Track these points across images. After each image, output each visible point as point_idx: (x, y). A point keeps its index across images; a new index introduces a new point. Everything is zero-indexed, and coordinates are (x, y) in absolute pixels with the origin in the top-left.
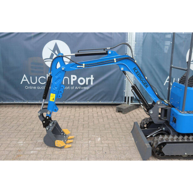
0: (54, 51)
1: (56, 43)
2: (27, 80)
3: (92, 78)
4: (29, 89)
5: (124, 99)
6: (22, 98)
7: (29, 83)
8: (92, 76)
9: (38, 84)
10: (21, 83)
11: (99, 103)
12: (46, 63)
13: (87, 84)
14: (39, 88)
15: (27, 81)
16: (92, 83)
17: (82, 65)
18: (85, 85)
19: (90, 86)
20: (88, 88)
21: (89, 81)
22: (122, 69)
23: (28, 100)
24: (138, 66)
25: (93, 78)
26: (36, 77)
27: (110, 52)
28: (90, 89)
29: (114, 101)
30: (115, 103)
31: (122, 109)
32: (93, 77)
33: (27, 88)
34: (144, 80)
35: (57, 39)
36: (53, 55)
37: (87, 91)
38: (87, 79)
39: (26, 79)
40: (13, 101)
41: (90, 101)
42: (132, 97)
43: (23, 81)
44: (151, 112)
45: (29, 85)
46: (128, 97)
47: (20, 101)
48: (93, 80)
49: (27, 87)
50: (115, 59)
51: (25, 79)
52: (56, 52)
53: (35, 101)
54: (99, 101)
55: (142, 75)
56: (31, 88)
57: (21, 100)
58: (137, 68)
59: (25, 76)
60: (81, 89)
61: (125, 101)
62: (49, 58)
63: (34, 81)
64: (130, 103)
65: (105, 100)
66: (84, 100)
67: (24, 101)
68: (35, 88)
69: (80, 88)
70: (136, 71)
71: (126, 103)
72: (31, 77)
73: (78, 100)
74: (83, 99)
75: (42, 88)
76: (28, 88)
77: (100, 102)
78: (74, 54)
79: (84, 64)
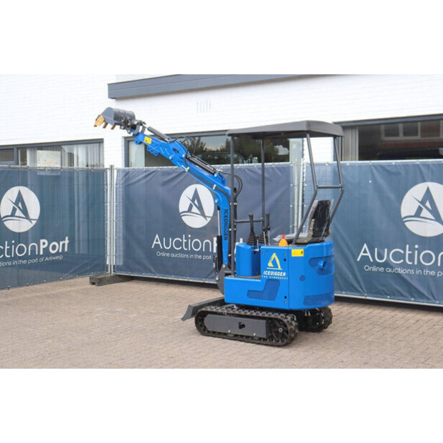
4: (161, 257)
6: (153, 270)
7: (162, 248)
9: (172, 250)
10: (153, 247)
14: (173, 255)
15: (159, 244)
23: (159, 272)
26: (170, 239)
33: (159, 254)
35: (196, 183)
40: (142, 272)
43: (155, 244)
45: (161, 251)
51: (157, 240)
53: (167, 276)
57: (151, 272)
59: (157, 236)
63: (167, 244)
67: (154, 274)
68: (168, 255)
72: (164, 239)
75: (176, 255)
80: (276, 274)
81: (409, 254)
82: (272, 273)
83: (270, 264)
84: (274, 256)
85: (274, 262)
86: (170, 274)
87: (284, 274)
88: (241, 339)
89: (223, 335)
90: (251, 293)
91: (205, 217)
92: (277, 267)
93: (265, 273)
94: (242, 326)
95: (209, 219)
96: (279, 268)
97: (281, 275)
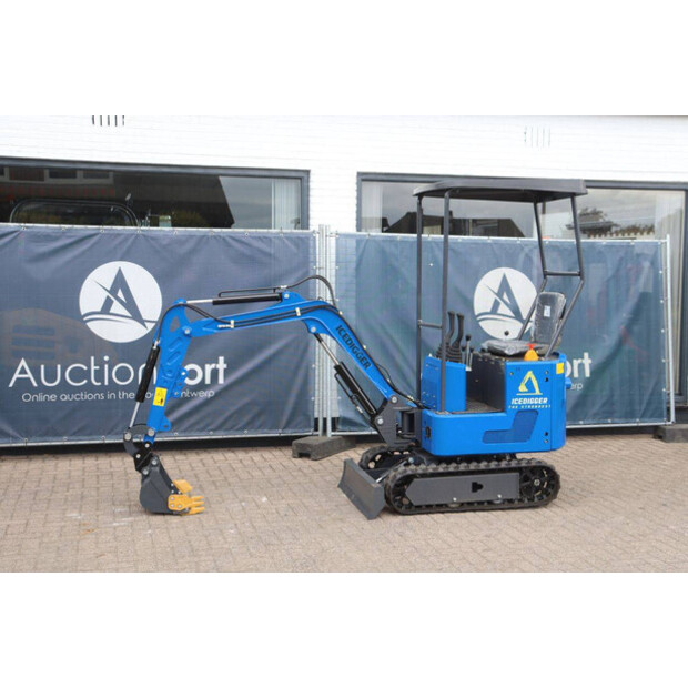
0: (113, 291)
1: (120, 270)
2: (29, 375)
3: (222, 365)
4: (34, 403)
5: (312, 423)
6: (11, 431)
7: (35, 385)
8: (221, 359)
10: (11, 385)
11: (244, 436)
12: (89, 324)
13: (208, 381)
14: (66, 398)
15: (29, 379)
16: (221, 380)
17: (229, 323)
18: (202, 386)
19: (217, 388)
20: (209, 394)
21: (215, 373)
22: (313, 329)
23: (28, 434)
24: (346, 323)
25: (225, 366)
26: (59, 366)
27: (286, 296)
28: (218, 395)
29: (284, 428)
30: (289, 433)
31: (308, 445)
32: (225, 362)
33: (29, 397)
34: (361, 351)
35: (122, 259)
36: (112, 302)
37: (207, 402)
38: (209, 368)
39: (26, 373)
41: (215, 430)
42: (333, 420)
43: (18, 379)
44: (380, 421)
45: (34, 391)
46: (325, 420)
47: (6, 440)
48: (225, 370)
49: (27, 397)
50: (298, 310)
51: (23, 371)
52: (120, 294)
53: (51, 438)
54: (242, 429)
55: (354, 342)
56: (41, 398)
57: (6, 435)
58: (344, 327)
59: (23, 363)
60: (191, 398)
61: (316, 429)
62: (99, 309)
63: (51, 376)
64: (330, 433)
65: (260, 427)
66: (198, 430)
67: (15, 439)
68: (52, 397)
69: (187, 393)
70: (343, 333)
71: (320, 432)
72: (43, 367)
73: (183, 428)
74: (198, 427)
75: (74, 397)
76: (31, 398)
77: (246, 434)
78: (211, 300)
79: (232, 322)
80: (531, 401)
82: (525, 401)
83: (523, 388)
84: (530, 375)
85: (529, 385)
86: (57, 434)
87: (545, 400)
88: (481, 507)
89: (442, 508)
90: (490, 435)
91: (142, 322)
92: (534, 391)
93: (514, 401)
94: (476, 487)
95: (150, 326)
96: (538, 392)
97: (539, 402)
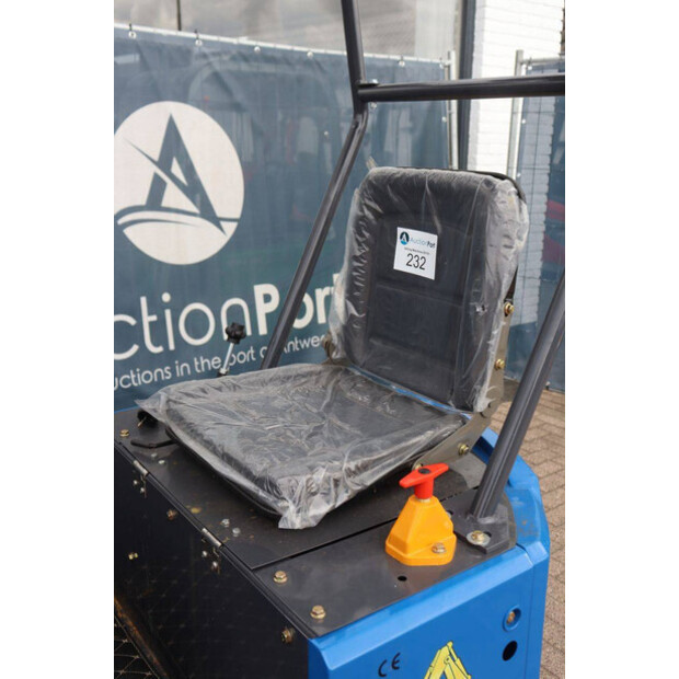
81: (152, 324)
